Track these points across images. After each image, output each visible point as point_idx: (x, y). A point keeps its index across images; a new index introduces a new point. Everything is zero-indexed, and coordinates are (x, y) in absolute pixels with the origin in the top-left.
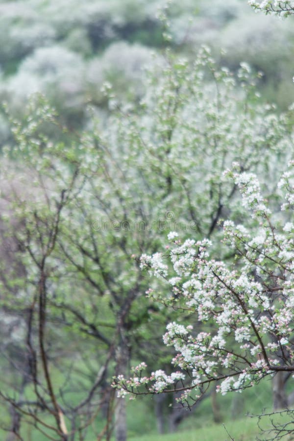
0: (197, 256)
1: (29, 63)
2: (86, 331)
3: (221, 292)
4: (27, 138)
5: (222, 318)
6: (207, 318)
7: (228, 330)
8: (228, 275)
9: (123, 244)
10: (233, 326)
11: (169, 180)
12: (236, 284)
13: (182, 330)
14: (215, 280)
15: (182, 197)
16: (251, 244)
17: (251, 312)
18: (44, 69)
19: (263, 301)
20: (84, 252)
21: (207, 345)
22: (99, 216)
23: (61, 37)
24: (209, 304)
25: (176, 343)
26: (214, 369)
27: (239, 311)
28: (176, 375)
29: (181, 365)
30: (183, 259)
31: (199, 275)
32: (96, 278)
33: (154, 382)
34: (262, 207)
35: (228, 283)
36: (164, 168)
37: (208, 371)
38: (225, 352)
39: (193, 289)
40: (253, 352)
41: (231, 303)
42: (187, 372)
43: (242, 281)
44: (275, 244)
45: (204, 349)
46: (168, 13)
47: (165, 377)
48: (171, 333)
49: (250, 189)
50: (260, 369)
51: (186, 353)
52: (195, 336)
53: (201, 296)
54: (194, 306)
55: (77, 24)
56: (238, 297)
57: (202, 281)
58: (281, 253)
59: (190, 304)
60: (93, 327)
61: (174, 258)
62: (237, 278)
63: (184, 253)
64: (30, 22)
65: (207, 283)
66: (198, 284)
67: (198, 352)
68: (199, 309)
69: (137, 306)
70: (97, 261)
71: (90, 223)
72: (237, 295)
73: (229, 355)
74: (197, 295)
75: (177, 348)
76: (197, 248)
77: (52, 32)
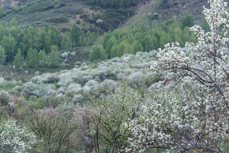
0: (134, 124)
1: (87, 83)
2: (106, 140)
3: (140, 131)
4: (93, 99)
5: (140, 137)
6: (136, 137)
7: (141, 139)
8: (141, 128)
9: (114, 122)
10: (142, 138)
11: (123, 108)
12: (143, 129)
13: (131, 139)
14: (138, 128)
15: (126, 112)
16: (145, 121)
17: (146, 135)
18: (90, 85)
19: (148, 133)
20: (105, 123)
21: (137, 142)
22: (108, 116)
23: (94, 78)
24: (137, 134)
25: (130, 142)
26: (138, 147)
27: (143, 135)
28: (130, 149)
29: (131, 147)
30: (131, 124)
31: (135, 127)
32: (108, 129)
33: (125, 150)
34: (148, 113)
35: (141, 129)
36: (122, 105)
37: (137, 148)
38: (140, 144)
39: (133, 131)
40: (146, 144)
41: (142, 134)
42: (133, 148)
43: (144, 129)
44: (150, 121)
45: (136, 143)
46: (116, 73)
47: (128, 149)
48: (129, 140)
49: (145, 109)
50: (148, 147)
51: (132, 144)
52: (134, 141)
53: (135, 132)
54: (134, 134)
55: (97, 75)
56: (143, 132)
57: (135, 129)
58: (152, 123)
59: (133, 134)
60: (107, 139)
61: (129, 124)
62: (143, 128)
63: (132, 123)
64: (87, 75)
65: (136, 129)
66: (134, 129)
67: (135, 144)
68: (135, 135)
69: (118, 134)
70: (108, 125)
71: (106, 117)
72: (143, 131)
73: (141, 145)
74: (134, 132)
75: (130, 143)
76: (134, 122)
77: (92, 77)
